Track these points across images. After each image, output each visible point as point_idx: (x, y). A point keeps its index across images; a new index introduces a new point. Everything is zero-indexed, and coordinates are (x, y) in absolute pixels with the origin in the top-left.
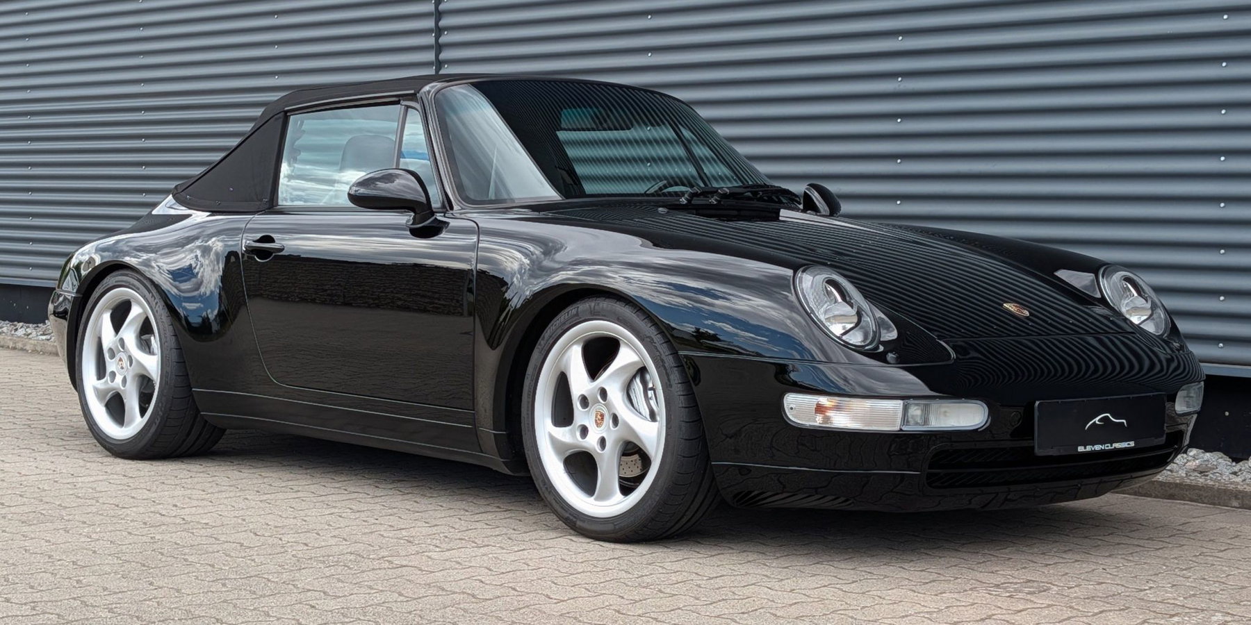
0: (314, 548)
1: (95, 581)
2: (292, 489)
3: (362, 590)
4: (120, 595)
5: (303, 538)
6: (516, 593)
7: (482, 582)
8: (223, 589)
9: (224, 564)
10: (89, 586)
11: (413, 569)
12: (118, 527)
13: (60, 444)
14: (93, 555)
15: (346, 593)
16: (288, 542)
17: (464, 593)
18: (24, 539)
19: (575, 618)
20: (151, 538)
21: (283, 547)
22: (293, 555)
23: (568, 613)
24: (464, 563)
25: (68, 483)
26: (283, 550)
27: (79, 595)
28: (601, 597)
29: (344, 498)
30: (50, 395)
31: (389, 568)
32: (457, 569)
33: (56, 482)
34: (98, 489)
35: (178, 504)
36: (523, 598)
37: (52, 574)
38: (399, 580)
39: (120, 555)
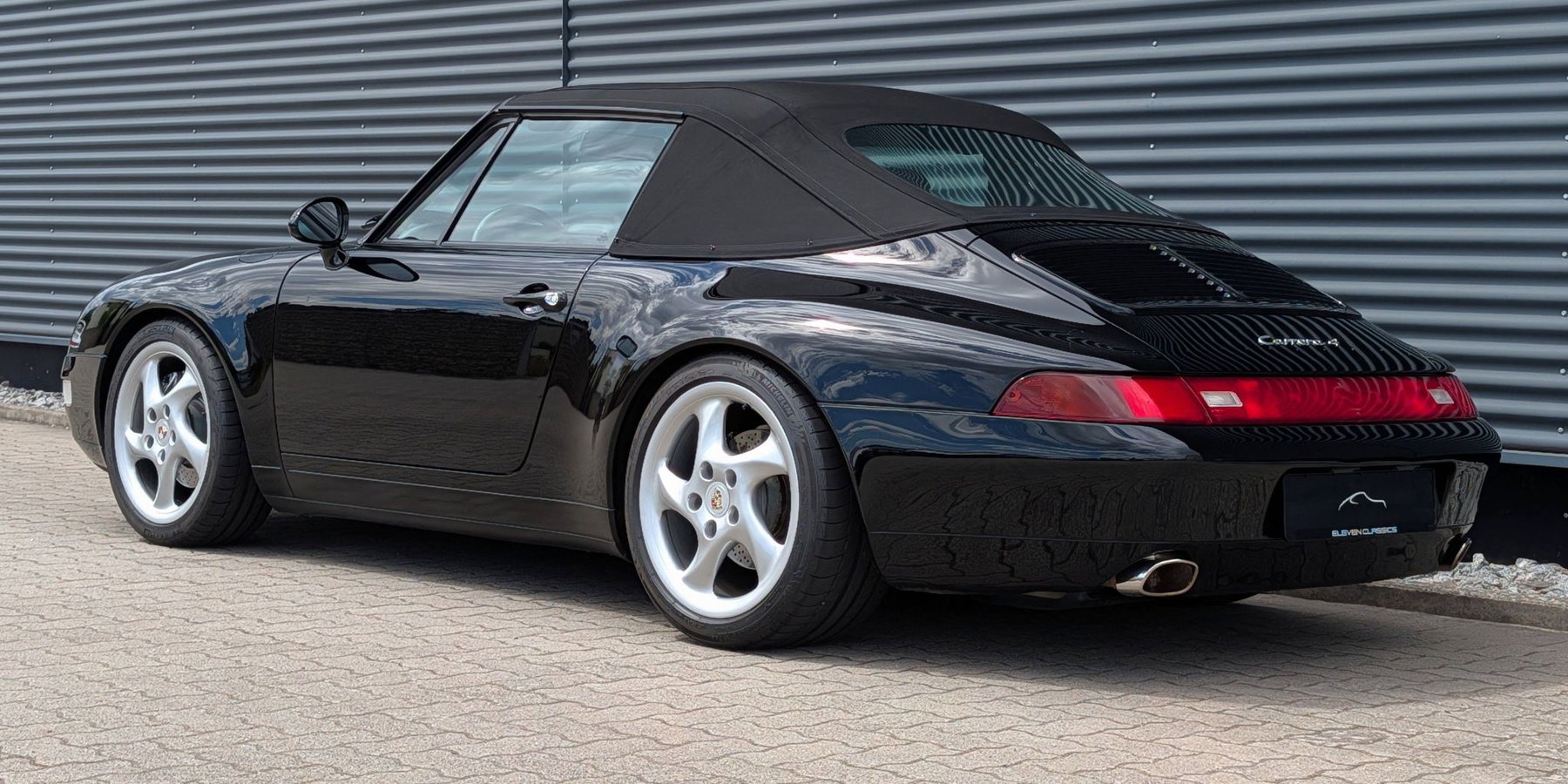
0: (444, 676)
1: (172, 717)
2: (404, 600)
3: (514, 732)
4: (207, 737)
5: (428, 664)
6: (710, 738)
7: (664, 722)
8: (338, 729)
9: (333, 696)
10: (166, 723)
11: (573, 704)
12: (193, 647)
13: (106, 541)
14: (166, 683)
15: (494, 736)
16: (410, 669)
17: (644, 737)
18: (75, 662)
19: (792, 771)
20: (236, 661)
21: (406, 675)
22: (419, 686)
23: (781, 764)
24: (637, 698)
25: (121, 591)
26: (405, 679)
27: (155, 736)
28: (820, 743)
29: (472, 613)
30: (85, 480)
31: (542, 704)
32: (628, 705)
33: (107, 589)
34: (160, 599)
35: (264, 619)
36: (720, 744)
37: (117, 707)
38: (558, 719)
39: (200, 684)
